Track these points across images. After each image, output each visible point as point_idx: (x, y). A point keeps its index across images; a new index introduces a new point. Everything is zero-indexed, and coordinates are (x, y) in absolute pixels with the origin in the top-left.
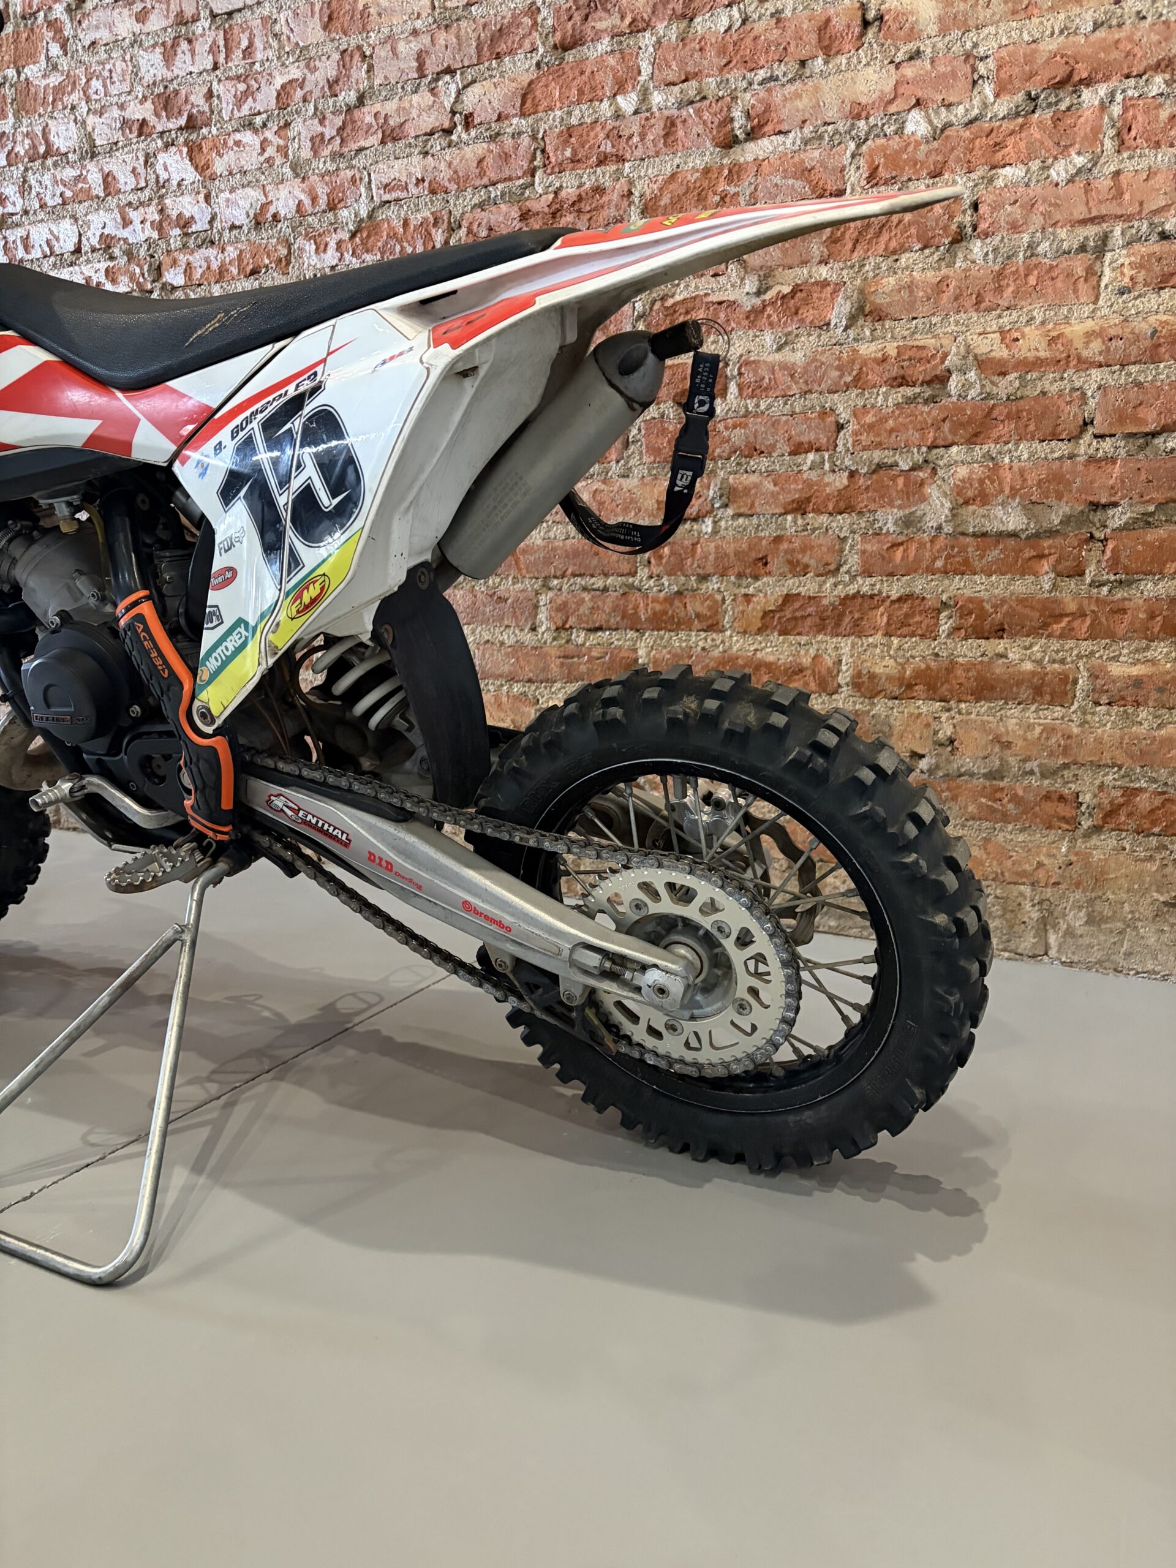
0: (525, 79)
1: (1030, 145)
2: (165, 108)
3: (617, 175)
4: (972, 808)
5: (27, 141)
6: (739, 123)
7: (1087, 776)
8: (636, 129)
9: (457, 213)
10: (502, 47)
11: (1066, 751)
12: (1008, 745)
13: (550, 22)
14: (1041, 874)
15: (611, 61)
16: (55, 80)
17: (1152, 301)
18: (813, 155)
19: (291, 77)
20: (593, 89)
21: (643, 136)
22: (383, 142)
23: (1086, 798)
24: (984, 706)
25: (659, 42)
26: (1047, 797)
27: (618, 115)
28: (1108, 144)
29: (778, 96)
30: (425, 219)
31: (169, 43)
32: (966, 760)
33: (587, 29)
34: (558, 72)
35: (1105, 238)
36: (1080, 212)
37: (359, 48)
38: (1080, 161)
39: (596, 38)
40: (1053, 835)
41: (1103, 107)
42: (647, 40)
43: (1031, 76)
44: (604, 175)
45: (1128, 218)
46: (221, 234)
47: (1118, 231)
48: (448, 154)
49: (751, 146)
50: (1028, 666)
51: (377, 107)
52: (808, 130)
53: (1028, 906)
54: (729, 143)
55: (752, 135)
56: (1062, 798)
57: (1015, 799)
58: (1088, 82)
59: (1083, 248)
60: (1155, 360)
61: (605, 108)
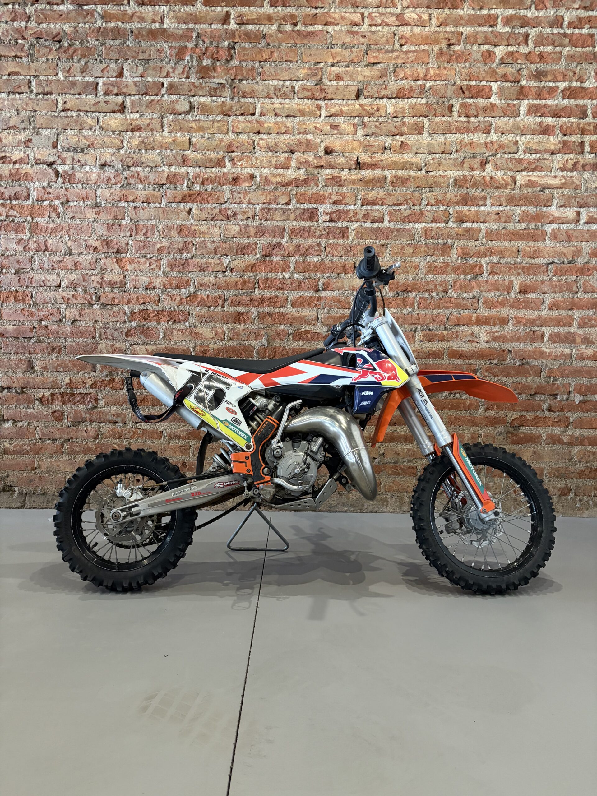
0: (253, 262)
1: (398, 304)
2: (107, 244)
3: (283, 294)
4: (390, 472)
5: (35, 245)
6: (320, 286)
7: (419, 461)
8: (289, 282)
9: (227, 296)
10: (245, 252)
11: (413, 455)
12: (398, 454)
13: (261, 248)
14: (408, 489)
15: (281, 263)
16: (52, 225)
17: (427, 345)
18: (342, 298)
19: (164, 245)
20: (275, 269)
21: (292, 284)
22: (200, 271)
23: (419, 467)
24: (392, 444)
25: (296, 261)
26: (409, 468)
27: (284, 278)
28: (416, 307)
29: (332, 281)
30: (216, 297)
31: (110, 224)
32: (388, 459)
33: (274, 252)
34: (264, 262)
35: (416, 329)
36: (410, 322)
37: (192, 242)
38: (410, 310)
39: (277, 255)
40: (411, 478)
41: (414, 298)
42: (292, 259)
43: (398, 288)
44: (280, 293)
45: (421, 324)
46: (129, 290)
47: (419, 327)
48: (225, 279)
49: (323, 292)
50: (403, 433)
51: (198, 260)
52: (340, 291)
53: (405, 498)
54: (318, 290)
55: (324, 290)
56: (413, 468)
57: (401, 469)
58: (411, 291)
59: (411, 330)
60: (429, 358)
61: (279, 275)
